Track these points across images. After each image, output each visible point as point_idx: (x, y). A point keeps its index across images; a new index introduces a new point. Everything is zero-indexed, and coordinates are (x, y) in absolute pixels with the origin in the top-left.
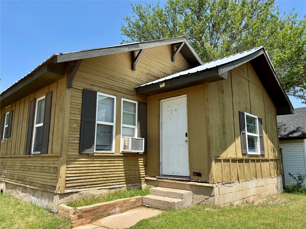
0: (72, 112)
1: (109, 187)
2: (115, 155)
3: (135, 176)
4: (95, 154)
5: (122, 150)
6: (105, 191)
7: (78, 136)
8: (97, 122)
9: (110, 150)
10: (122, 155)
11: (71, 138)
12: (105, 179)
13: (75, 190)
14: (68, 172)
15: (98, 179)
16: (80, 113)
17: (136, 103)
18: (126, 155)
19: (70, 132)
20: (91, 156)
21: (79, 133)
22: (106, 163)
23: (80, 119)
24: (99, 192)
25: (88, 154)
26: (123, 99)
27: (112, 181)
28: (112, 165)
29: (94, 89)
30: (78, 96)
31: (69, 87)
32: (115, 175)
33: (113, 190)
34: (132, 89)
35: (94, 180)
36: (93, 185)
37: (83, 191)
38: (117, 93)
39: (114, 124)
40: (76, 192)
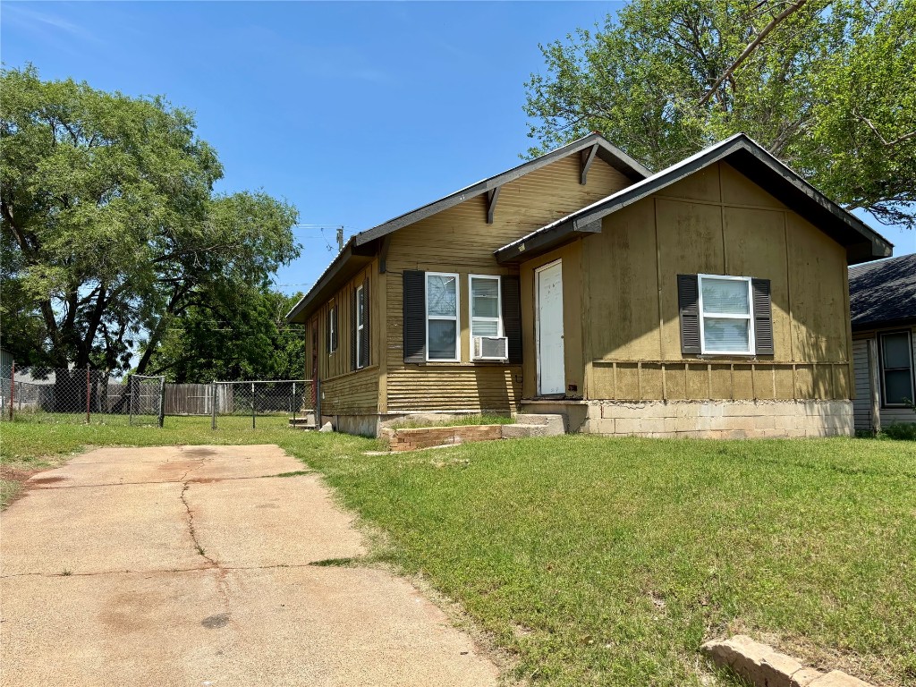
0: (391, 306)
1: (454, 411)
2: (461, 364)
3: (501, 398)
4: (428, 364)
5: (472, 357)
6: (448, 416)
7: (401, 339)
8: (429, 317)
9: (454, 358)
10: (473, 365)
11: (391, 343)
12: (447, 399)
13: (401, 412)
14: (390, 388)
15: (435, 399)
16: (402, 307)
17: (498, 278)
18: (480, 366)
19: (390, 335)
20: (422, 367)
21: (402, 335)
22: (446, 377)
23: (402, 315)
24: (438, 418)
25: (417, 364)
26: (471, 276)
27: (459, 403)
28: (457, 379)
29: (420, 267)
30: (397, 283)
31: (383, 271)
32: (463, 395)
33: (461, 416)
34: (490, 257)
35: (429, 400)
36: (427, 407)
37: (413, 413)
38: (460, 268)
39: (457, 318)
40: (404, 415)
